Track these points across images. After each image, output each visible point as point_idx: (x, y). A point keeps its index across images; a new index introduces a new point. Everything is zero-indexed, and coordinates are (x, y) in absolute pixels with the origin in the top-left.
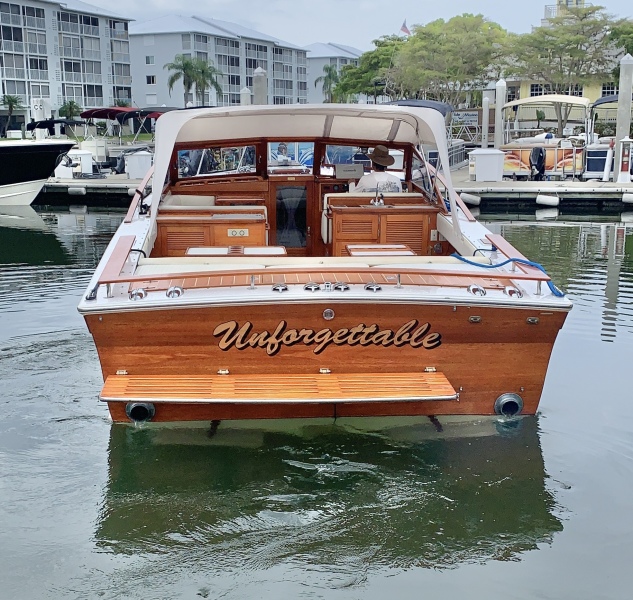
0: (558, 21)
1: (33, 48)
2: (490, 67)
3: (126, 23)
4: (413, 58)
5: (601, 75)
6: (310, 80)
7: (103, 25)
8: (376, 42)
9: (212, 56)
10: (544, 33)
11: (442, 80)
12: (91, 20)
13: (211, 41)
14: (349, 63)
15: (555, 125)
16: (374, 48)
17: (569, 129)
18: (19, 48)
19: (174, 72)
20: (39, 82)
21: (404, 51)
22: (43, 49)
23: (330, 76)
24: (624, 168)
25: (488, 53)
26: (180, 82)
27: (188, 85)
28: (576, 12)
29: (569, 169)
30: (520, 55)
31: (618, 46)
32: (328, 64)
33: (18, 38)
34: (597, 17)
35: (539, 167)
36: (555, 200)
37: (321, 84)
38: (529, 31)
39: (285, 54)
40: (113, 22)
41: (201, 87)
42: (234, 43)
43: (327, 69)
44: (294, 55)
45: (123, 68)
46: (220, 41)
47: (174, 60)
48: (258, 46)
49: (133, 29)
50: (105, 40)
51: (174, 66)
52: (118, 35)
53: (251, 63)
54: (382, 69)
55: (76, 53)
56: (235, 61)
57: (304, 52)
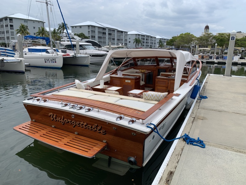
0: (204, 35)
2: (192, 42)
3: (127, 32)
4: (180, 41)
5: (211, 44)
6: (156, 42)
7: (124, 33)
8: (172, 37)
9: (140, 38)
10: (202, 37)
11: (184, 44)
12: (122, 32)
13: (140, 36)
15: (203, 52)
17: (205, 53)
18: (111, 37)
19: (134, 41)
20: (114, 42)
22: (114, 37)
24: (215, 58)
25: (192, 40)
26: (135, 43)
27: (136, 43)
28: (208, 34)
29: (207, 58)
30: (198, 41)
31: (214, 40)
33: (111, 35)
34: (211, 35)
35: (203, 58)
36: (206, 62)
37: (158, 43)
38: (199, 37)
39: (152, 38)
40: (125, 32)
41: (139, 43)
42: (144, 36)
43: (160, 41)
44: (154, 38)
45: (126, 40)
46: (142, 35)
47: (134, 39)
48: (148, 36)
49: (128, 33)
50: (124, 35)
51: (134, 40)
52: (126, 34)
53: (147, 39)
54: (173, 42)
55: (119, 38)
56: (144, 39)
57: (156, 37)
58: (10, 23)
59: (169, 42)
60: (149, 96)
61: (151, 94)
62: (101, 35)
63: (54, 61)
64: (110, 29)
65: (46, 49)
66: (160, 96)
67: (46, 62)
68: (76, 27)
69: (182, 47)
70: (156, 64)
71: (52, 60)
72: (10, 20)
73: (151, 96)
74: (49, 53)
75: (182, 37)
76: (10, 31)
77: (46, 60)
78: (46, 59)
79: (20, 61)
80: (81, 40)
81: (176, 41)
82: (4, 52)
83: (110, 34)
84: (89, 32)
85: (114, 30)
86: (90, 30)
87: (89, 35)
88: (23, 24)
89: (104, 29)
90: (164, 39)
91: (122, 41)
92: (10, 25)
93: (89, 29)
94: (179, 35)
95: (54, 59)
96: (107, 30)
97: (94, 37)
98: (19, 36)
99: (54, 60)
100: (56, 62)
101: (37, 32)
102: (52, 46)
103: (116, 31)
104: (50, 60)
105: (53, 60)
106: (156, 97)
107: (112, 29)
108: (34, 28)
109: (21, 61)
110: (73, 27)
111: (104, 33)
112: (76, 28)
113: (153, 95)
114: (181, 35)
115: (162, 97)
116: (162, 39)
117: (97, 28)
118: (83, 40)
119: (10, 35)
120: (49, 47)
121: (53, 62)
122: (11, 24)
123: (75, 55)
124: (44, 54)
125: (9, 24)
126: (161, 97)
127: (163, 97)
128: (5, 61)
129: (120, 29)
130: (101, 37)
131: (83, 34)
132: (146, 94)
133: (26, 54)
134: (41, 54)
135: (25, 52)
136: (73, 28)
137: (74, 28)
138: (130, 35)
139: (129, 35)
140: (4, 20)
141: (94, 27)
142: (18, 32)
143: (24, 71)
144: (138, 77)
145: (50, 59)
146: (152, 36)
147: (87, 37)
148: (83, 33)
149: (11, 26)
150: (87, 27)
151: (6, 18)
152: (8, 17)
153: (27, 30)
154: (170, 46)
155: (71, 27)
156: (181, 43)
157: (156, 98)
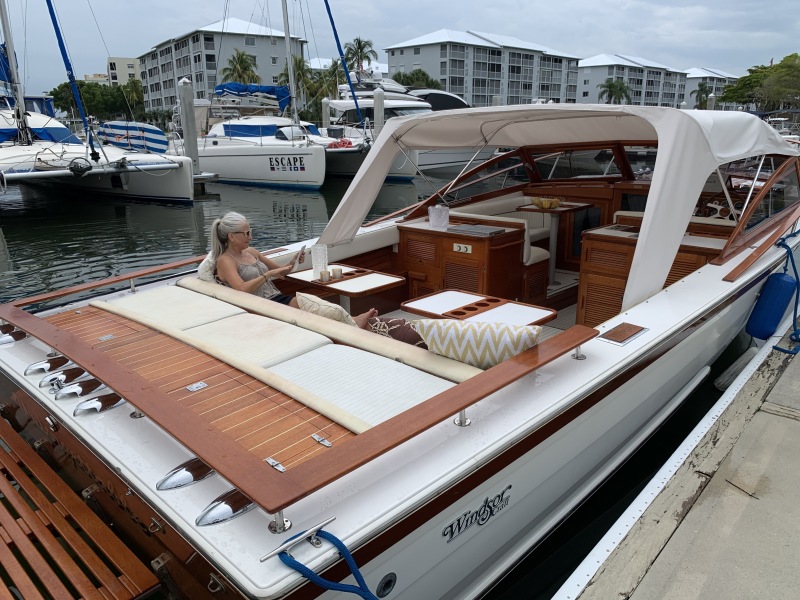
1: (525, 78)
3: (577, 60)
4: (779, 81)
6: (687, 93)
7: (564, 63)
8: (750, 71)
9: (626, 79)
12: (558, 60)
13: (626, 71)
14: (727, 83)
16: (748, 74)
18: (518, 78)
19: (603, 89)
20: (527, 96)
21: (773, 77)
22: (531, 78)
23: (701, 90)
26: (605, 96)
27: (610, 95)
32: (701, 81)
33: (519, 72)
37: (695, 95)
39: (673, 77)
40: (570, 60)
41: (618, 97)
42: (641, 70)
43: (700, 85)
44: (678, 76)
45: (572, 88)
46: (632, 69)
47: (603, 82)
48: (656, 72)
49: (581, 64)
50: (565, 71)
51: (602, 86)
52: (572, 68)
53: (650, 83)
54: (752, 87)
55: (548, 80)
56: (640, 82)
57: (686, 74)
58: (206, 48)
59: (735, 91)
60: (443, 340)
61: (452, 332)
62: (484, 75)
63: (298, 164)
64: (516, 53)
65: (278, 124)
66: (497, 344)
67: (273, 169)
68: (402, 50)
69: (788, 105)
70: (620, 175)
71: (292, 163)
72: (206, 39)
73: (451, 341)
74: (285, 139)
75: (789, 67)
76: (207, 73)
77: (274, 162)
78: (274, 157)
79: (177, 165)
80: (406, 93)
81: (765, 82)
82: (138, 138)
83: (514, 70)
84: (443, 64)
85: (528, 55)
86: (447, 59)
87: (443, 77)
88: (241, 51)
89: (496, 52)
90: (719, 80)
91: (559, 90)
92: (207, 56)
93: (443, 55)
94: (777, 62)
95: (297, 157)
96: (506, 56)
97: (461, 81)
98: (185, 83)
99: (297, 162)
100: (303, 169)
101: (282, 75)
102: (296, 116)
103: (536, 60)
104: (285, 162)
105: (295, 160)
106: (478, 346)
107: (522, 53)
108: (274, 60)
109: (181, 164)
110: (392, 52)
111: (497, 68)
112: (402, 53)
113: (463, 335)
114: (786, 59)
115: (506, 348)
116: (712, 79)
117: (470, 52)
118: (411, 92)
119: (207, 86)
120: (287, 119)
121: (296, 169)
122: (210, 52)
123: (366, 144)
124: (270, 141)
125: (205, 52)
126: (501, 347)
127: (511, 347)
128: (130, 168)
129: (550, 52)
130: (484, 81)
131: (424, 74)
132: (431, 326)
133: (215, 143)
134: (259, 143)
135: (215, 136)
136: (393, 54)
137: (397, 53)
138: (588, 71)
139: (586, 71)
140: (191, 43)
141: (461, 47)
142: (227, 76)
143: (192, 199)
144: (508, 230)
145: (286, 157)
146: (671, 70)
147: (436, 82)
148: (423, 69)
149: (210, 58)
150: (439, 48)
151: (195, 36)
152: (202, 32)
153: (254, 69)
154: (739, 102)
155: (388, 51)
156: (783, 89)
157: (479, 354)
